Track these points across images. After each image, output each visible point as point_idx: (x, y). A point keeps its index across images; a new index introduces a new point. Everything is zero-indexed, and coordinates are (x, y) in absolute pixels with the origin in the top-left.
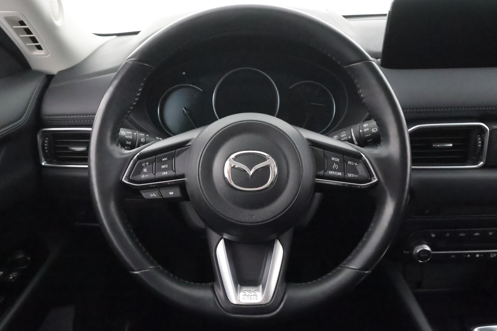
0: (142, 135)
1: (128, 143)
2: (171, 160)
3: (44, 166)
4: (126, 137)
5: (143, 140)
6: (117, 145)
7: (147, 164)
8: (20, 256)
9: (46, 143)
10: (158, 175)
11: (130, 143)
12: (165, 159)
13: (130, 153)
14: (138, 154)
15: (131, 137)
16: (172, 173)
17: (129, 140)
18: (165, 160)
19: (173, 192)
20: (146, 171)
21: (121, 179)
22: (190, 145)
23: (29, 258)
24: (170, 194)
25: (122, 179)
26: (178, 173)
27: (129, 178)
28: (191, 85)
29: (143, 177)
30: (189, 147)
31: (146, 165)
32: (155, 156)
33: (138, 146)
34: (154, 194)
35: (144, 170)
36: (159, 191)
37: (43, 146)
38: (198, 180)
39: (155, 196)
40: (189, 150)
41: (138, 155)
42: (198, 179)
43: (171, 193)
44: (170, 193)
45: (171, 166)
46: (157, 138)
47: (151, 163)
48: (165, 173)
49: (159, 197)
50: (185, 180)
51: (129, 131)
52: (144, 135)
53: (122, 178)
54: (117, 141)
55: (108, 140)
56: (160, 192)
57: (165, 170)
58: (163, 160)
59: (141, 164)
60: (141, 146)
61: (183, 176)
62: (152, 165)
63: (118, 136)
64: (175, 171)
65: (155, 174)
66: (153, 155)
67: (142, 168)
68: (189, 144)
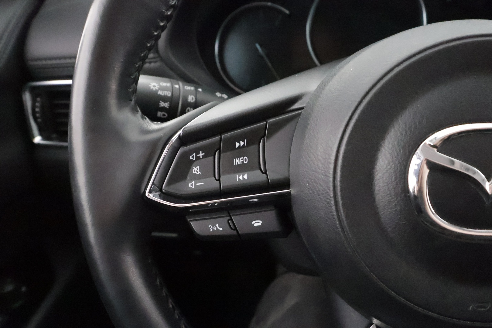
0: (190, 88)
1: (162, 104)
2: (256, 146)
3: (38, 145)
4: (160, 93)
5: (191, 99)
6: (134, 111)
7: (201, 154)
8: (9, 288)
9: (37, 107)
10: (227, 181)
11: (166, 105)
12: (242, 143)
13: (162, 129)
14: (180, 132)
15: (168, 94)
16: (257, 177)
17: (164, 99)
18: (241, 145)
19: (260, 222)
20: (199, 173)
21: (142, 191)
22: (302, 108)
23: (23, 289)
24: (255, 225)
25: (145, 192)
26: (273, 175)
27: (161, 190)
28: (269, 4)
29: (192, 186)
30: (299, 115)
31: (198, 158)
32: (219, 137)
33: (183, 112)
34: (217, 225)
35: (195, 169)
36: (228, 218)
37: (34, 113)
38: (333, 202)
39: (221, 229)
40: (300, 119)
41: (180, 135)
42: (332, 199)
43: (257, 223)
44: (253, 222)
45: (257, 160)
46: (218, 94)
47: (209, 151)
48: (242, 177)
49: (229, 232)
50: (290, 193)
51: (165, 82)
52: (192, 88)
53: (146, 188)
54: (133, 102)
55: (112, 101)
56: (231, 219)
57: (241, 169)
58: (237, 145)
59: (186, 155)
60: (188, 111)
61: (285, 183)
62: (211, 158)
63: (135, 91)
64: (265, 173)
65: (219, 180)
66: (213, 135)
67: (191, 163)
68: (296, 106)
